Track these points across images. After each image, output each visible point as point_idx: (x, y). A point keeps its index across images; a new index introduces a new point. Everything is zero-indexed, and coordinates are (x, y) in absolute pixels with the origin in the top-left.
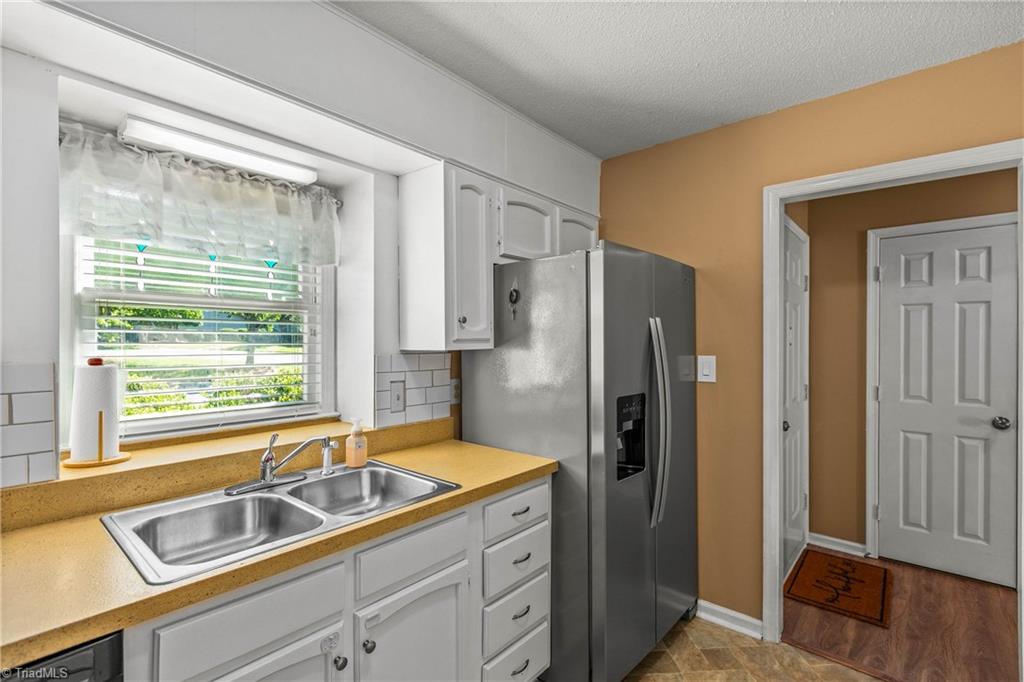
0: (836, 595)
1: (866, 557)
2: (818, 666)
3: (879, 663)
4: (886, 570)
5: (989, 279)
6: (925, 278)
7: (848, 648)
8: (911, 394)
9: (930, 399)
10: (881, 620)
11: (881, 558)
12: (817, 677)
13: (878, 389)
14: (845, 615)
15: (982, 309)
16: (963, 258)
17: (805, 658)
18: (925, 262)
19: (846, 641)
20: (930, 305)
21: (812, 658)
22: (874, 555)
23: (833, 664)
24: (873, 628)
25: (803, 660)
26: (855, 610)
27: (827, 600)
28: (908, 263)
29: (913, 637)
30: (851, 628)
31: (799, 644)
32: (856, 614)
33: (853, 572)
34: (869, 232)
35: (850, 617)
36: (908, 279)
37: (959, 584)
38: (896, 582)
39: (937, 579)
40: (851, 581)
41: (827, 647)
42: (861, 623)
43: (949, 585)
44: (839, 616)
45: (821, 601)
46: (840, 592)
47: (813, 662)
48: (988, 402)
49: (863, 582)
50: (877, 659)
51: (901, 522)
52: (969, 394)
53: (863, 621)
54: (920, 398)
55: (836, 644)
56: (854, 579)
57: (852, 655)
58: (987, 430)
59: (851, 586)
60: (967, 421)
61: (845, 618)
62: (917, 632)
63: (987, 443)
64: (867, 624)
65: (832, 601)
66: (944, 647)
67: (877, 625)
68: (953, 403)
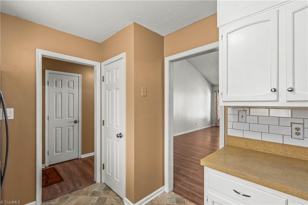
0: (46, 181)
1: (46, 167)
2: (56, 201)
3: (68, 189)
4: (53, 168)
5: (73, 88)
6: (60, 86)
7: (60, 191)
8: (57, 117)
9: (61, 118)
10: (62, 180)
11: (49, 166)
12: (58, 203)
13: (48, 117)
14: (53, 184)
15: (72, 95)
16: (68, 83)
17: (52, 201)
18: (60, 81)
19: (58, 190)
20: (61, 93)
21: (54, 200)
22: (47, 166)
23: (59, 198)
24: (61, 183)
25: (52, 203)
26: (54, 181)
27: (46, 184)
28: (56, 81)
29: (70, 179)
30: (56, 186)
31: (48, 200)
32: (55, 182)
33: (46, 172)
34: (46, 70)
35: (54, 184)
36: (56, 86)
37: (69, 162)
38: (57, 169)
39: (64, 164)
40: (47, 175)
41: (55, 194)
42: (58, 183)
43: (67, 163)
44: (51, 185)
45: (45, 185)
46: (47, 179)
47: (55, 201)
48: (73, 117)
49: (50, 174)
50: (67, 188)
51: (55, 153)
52: (70, 116)
53: (58, 182)
54: (59, 118)
55: (56, 192)
56: (47, 174)
57: (62, 192)
58: (73, 124)
59: (48, 176)
60: (69, 122)
61: (53, 185)
62: (70, 177)
63: (73, 126)
64: (59, 183)
65: (47, 183)
66: (76, 177)
67: (61, 181)
68: (66, 118)
